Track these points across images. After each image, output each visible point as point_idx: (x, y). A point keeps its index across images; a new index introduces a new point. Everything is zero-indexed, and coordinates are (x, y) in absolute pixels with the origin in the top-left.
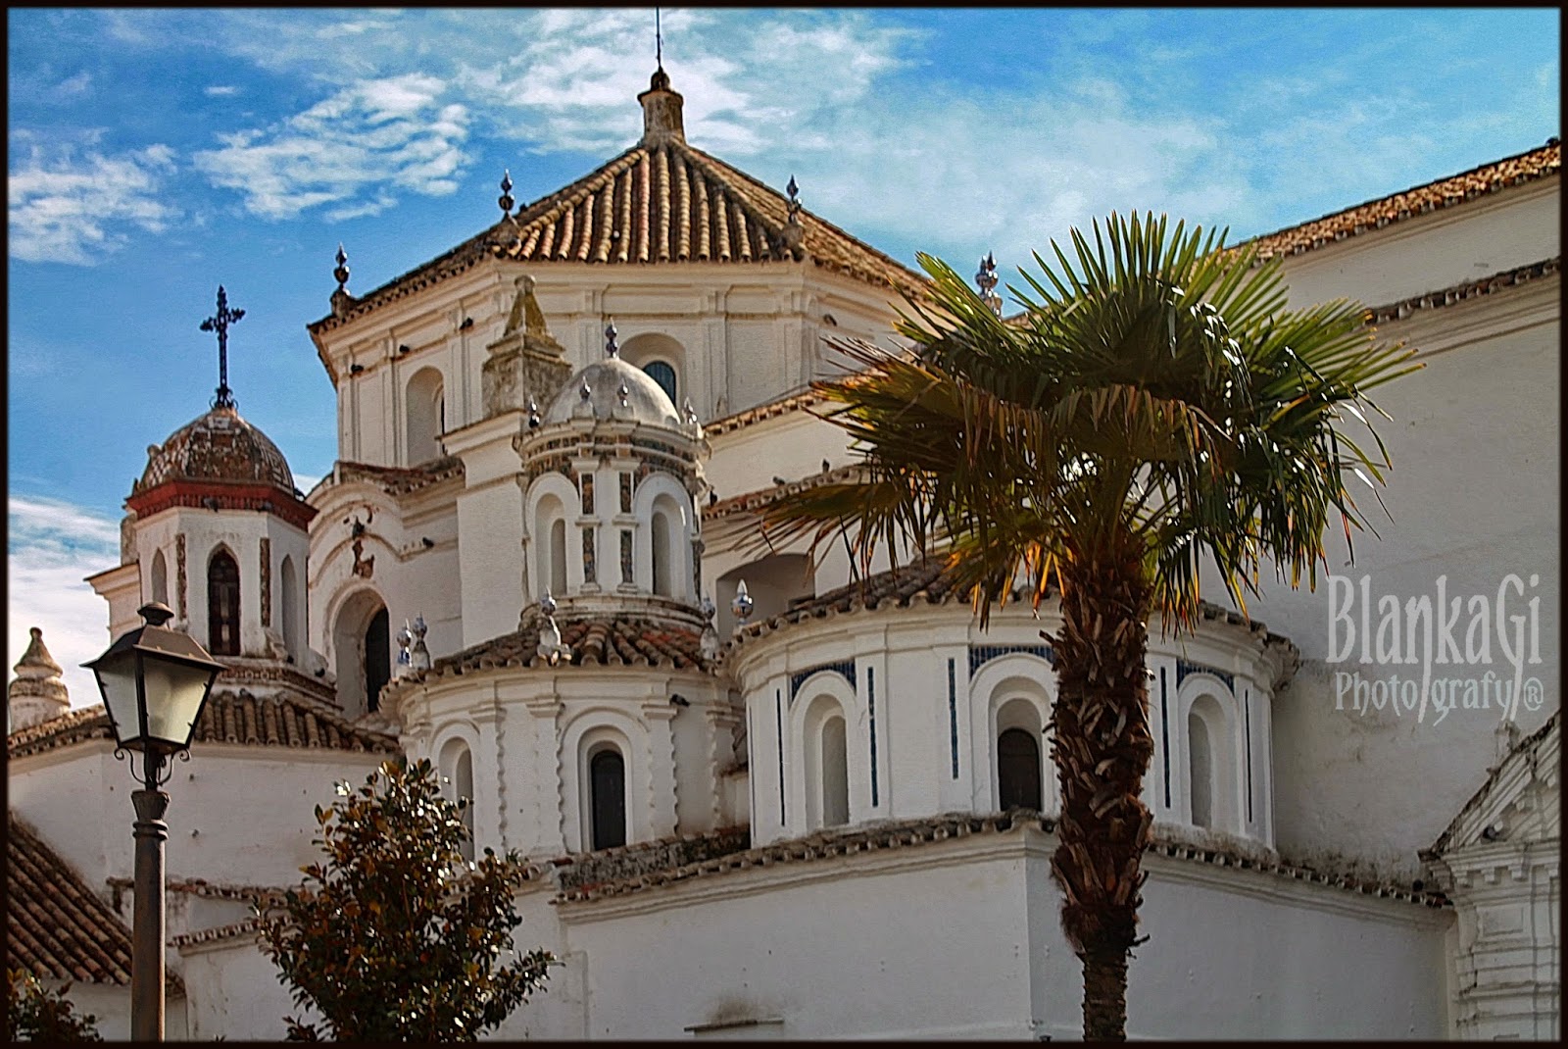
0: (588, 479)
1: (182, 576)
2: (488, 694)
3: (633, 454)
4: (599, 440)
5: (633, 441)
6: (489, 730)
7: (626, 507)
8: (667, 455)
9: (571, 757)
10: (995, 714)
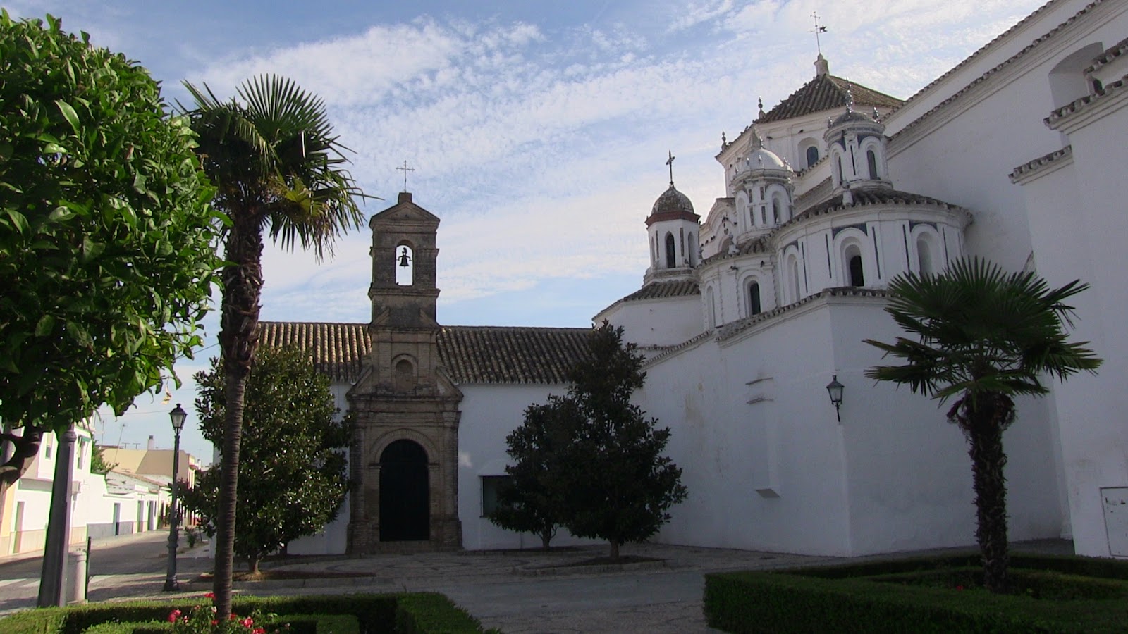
0: (750, 191)
1: (657, 244)
2: (716, 270)
3: (764, 180)
4: (754, 177)
5: (764, 176)
6: (717, 282)
7: (763, 198)
8: (778, 178)
9: (741, 288)
10: (844, 251)
